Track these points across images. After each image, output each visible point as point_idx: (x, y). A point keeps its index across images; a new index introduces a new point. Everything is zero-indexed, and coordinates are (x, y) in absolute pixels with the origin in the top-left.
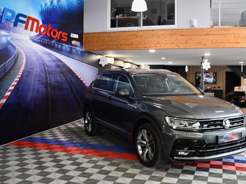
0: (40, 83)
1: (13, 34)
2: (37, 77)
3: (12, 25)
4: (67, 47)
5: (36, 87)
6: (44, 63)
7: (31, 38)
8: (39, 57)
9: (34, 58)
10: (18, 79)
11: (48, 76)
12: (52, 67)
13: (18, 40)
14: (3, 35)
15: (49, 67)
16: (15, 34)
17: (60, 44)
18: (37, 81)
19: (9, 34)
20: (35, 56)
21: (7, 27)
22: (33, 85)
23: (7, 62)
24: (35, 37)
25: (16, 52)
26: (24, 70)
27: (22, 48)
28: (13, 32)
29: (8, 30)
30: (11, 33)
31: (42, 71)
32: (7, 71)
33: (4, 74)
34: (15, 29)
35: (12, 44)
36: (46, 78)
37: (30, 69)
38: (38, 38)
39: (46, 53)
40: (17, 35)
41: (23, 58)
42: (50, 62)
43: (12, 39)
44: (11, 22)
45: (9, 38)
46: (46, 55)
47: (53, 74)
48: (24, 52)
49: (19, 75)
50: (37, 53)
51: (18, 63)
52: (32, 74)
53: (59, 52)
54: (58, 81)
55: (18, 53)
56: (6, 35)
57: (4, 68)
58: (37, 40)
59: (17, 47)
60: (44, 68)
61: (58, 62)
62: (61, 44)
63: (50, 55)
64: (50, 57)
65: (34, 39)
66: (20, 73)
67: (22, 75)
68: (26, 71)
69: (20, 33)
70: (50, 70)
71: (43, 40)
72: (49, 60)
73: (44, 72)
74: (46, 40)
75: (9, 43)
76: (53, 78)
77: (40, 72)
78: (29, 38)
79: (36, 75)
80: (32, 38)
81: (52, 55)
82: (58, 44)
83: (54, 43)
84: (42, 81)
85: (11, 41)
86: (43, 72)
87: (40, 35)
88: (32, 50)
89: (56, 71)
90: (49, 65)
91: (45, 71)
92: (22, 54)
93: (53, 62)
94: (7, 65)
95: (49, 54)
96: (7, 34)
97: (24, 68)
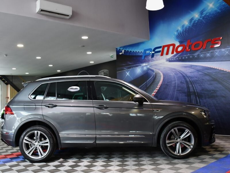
0: (180, 93)
1: (151, 62)
2: (176, 88)
3: (150, 57)
4: (224, 51)
5: (175, 96)
6: (185, 75)
7: (167, 60)
8: (178, 72)
9: (172, 73)
10: (157, 91)
11: (190, 86)
12: (196, 77)
13: (155, 65)
14: (145, 66)
15: (192, 77)
16: (153, 62)
17: (209, 53)
18: (176, 91)
19: (148, 64)
20: (173, 72)
21: (147, 60)
22: (171, 94)
23: (147, 81)
24: (172, 57)
25: (154, 74)
26: (161, 84)
27: (159, 70)
28: (152, 61)
29: (148, 62)
30: (150, 63)
31: (181, 83)
32: (148, 86)
33: (146, 88)
34: (153, 59)
35: (151, 69)
36: (187, 88)
37: (168, 82)
38: (176, 57)
39: (186, 67)
40: (155, 62)
41: (161, 76)
42: (193, 73)
43: (151, 66)
44: (150, 56)
45: (148, 67)
46: (188, 68)
47: (198, 83)
48: (162, 72)
49: (158, 88)
50: (174, 69)
51: (156, 80)
52: (170, 86)
53: (207, 61)
54: (208, 89)
55: (156, 74)
56: (146, 66)
57: (146, 84)
58: (175, 59)
59: (155, 70)
60: (184, 80)
61: (206, 70)
62: (211, 51)
63: (193, 67)
64: (193, 69)
65: (171, 60)
66: (158, 87)
67: (160, 88)
68: (164, 84)
69: (157, 60)
70: (194, 80)
71: (182, 57)
72: (191, 72)
73: (185, 83)
74: (185, 56)
75: (149, 69)
76: (199, 87)
77: (180, 83)
78: (165, 60)
79: (175, 86)
80: (169, 60)
81: (196, 66)
82: (205, 53)
83: (198, 55)
84: (182, 91)
85: (150, 68)
86: (183, 83)
87: (178, 54)
88: (169, 68)
89: (203, 80)
90: (191, 76)
91: (187, 82)
92: (160, 73)
93: (198, 72)
94: (147, 83)
95: (191, 66)
96: (147, 64)
97: (162, 83)
